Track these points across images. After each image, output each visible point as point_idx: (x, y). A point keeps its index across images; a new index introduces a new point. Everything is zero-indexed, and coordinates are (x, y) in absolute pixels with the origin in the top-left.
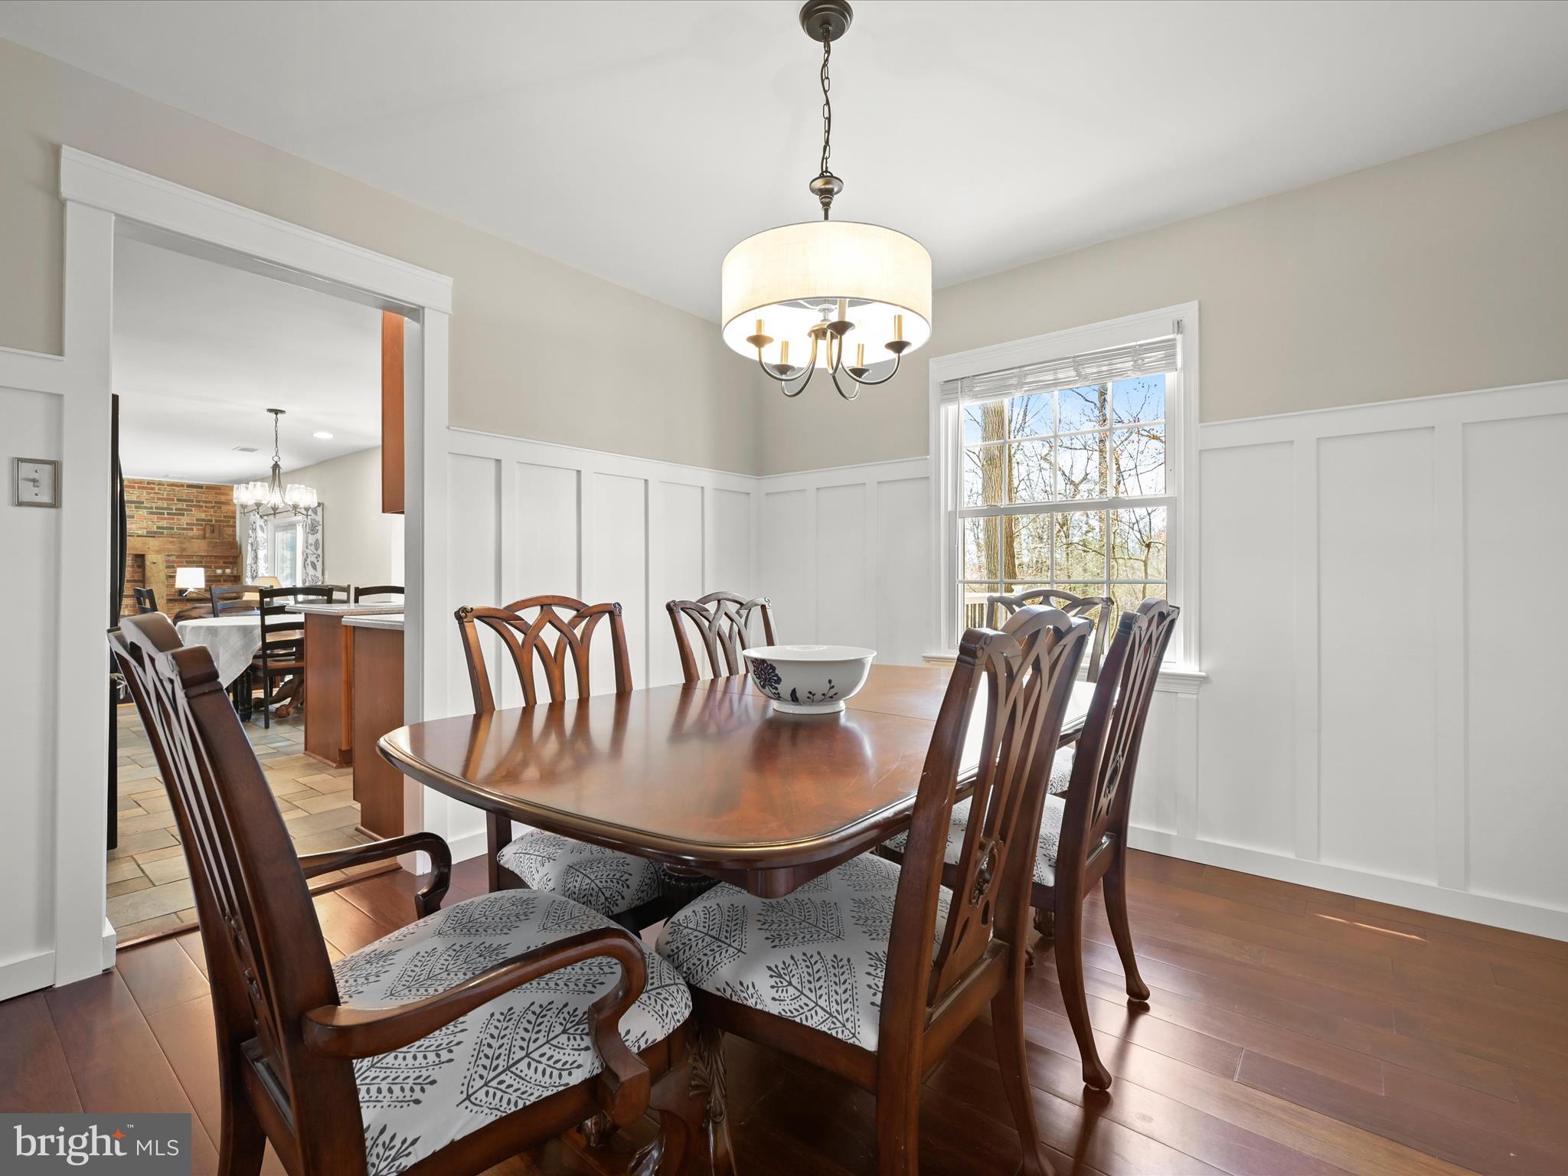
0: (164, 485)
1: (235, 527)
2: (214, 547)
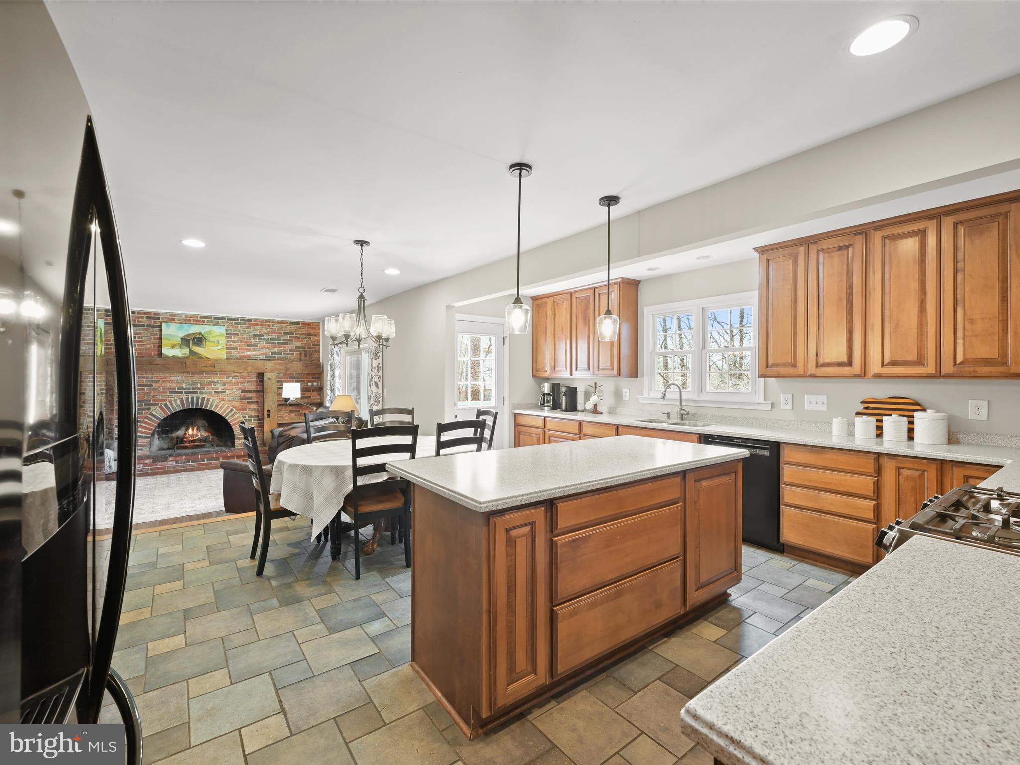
0: (276, 323)
1: (319, 352)
2: (306, 367)
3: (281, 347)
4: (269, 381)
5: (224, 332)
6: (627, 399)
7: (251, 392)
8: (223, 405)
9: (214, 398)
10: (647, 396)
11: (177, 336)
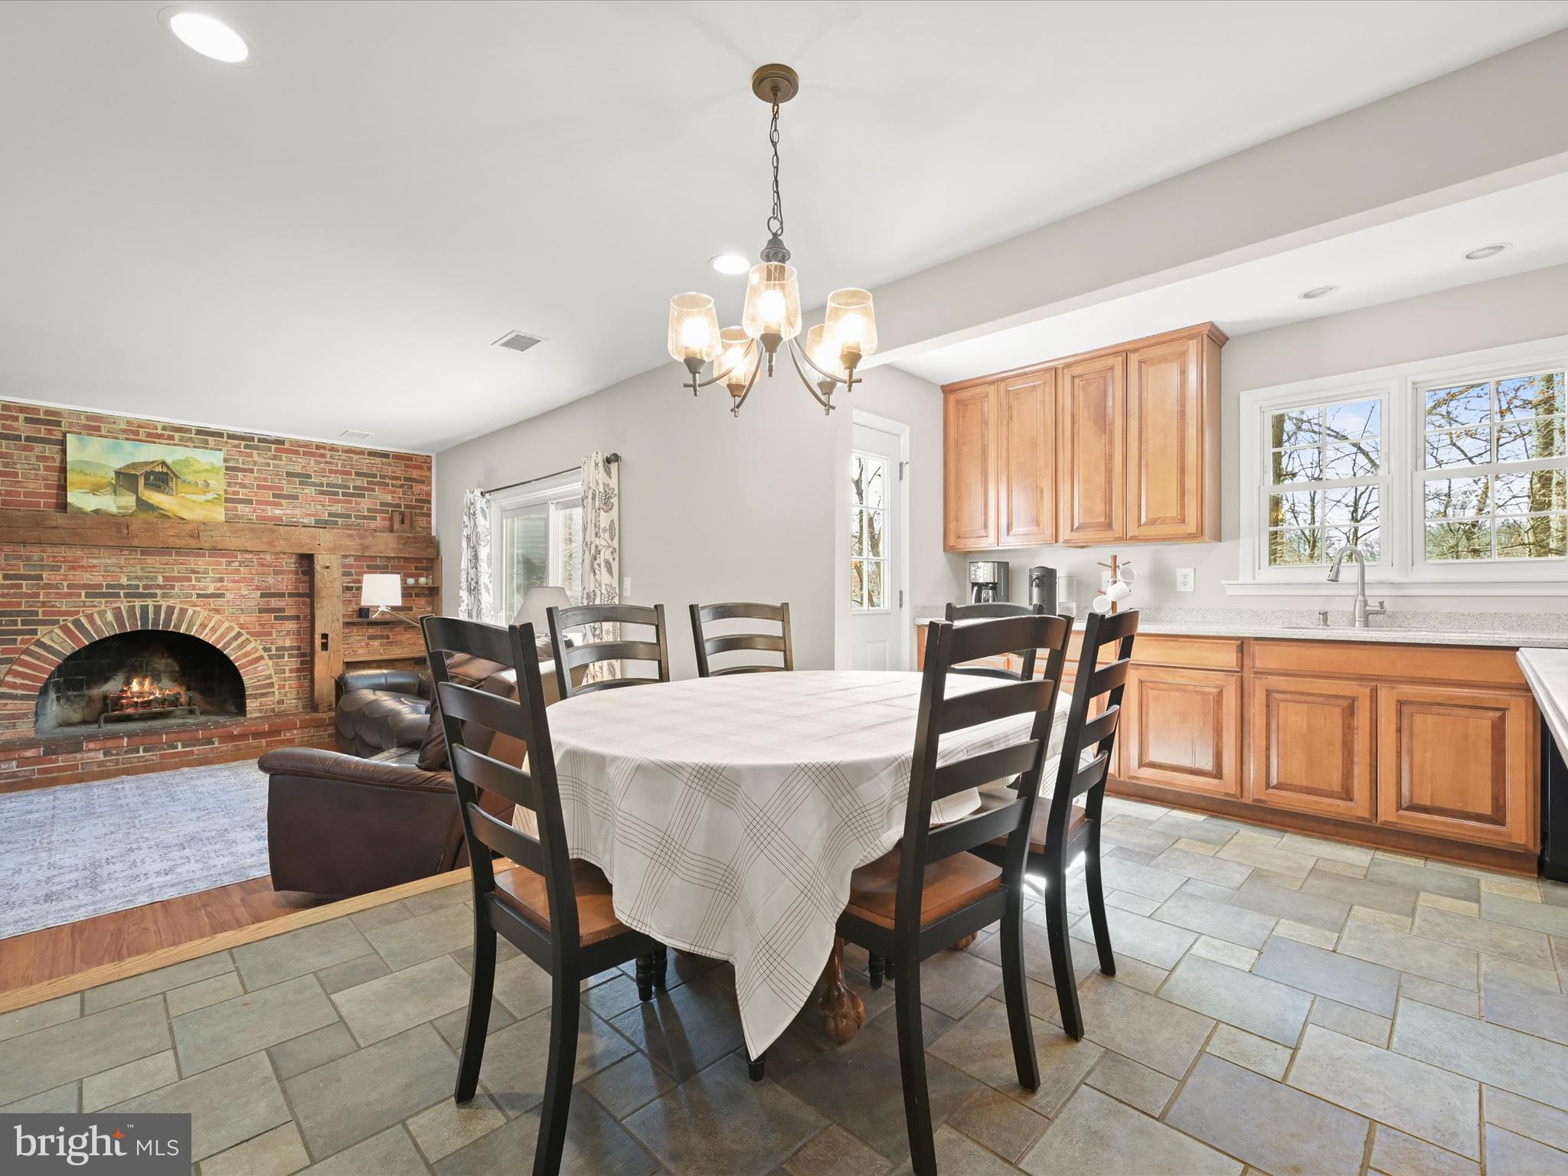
0: (338, 451)
1: (430, 515)
2: (404, 544)
3: (350, 502)
4: (325, 571)
5: (222, 464)
6: (1190, 588)
7: (282, 595)
8: (220, 623)
9: (198, 609)
10: (1250, 580)
11: (108, 467)
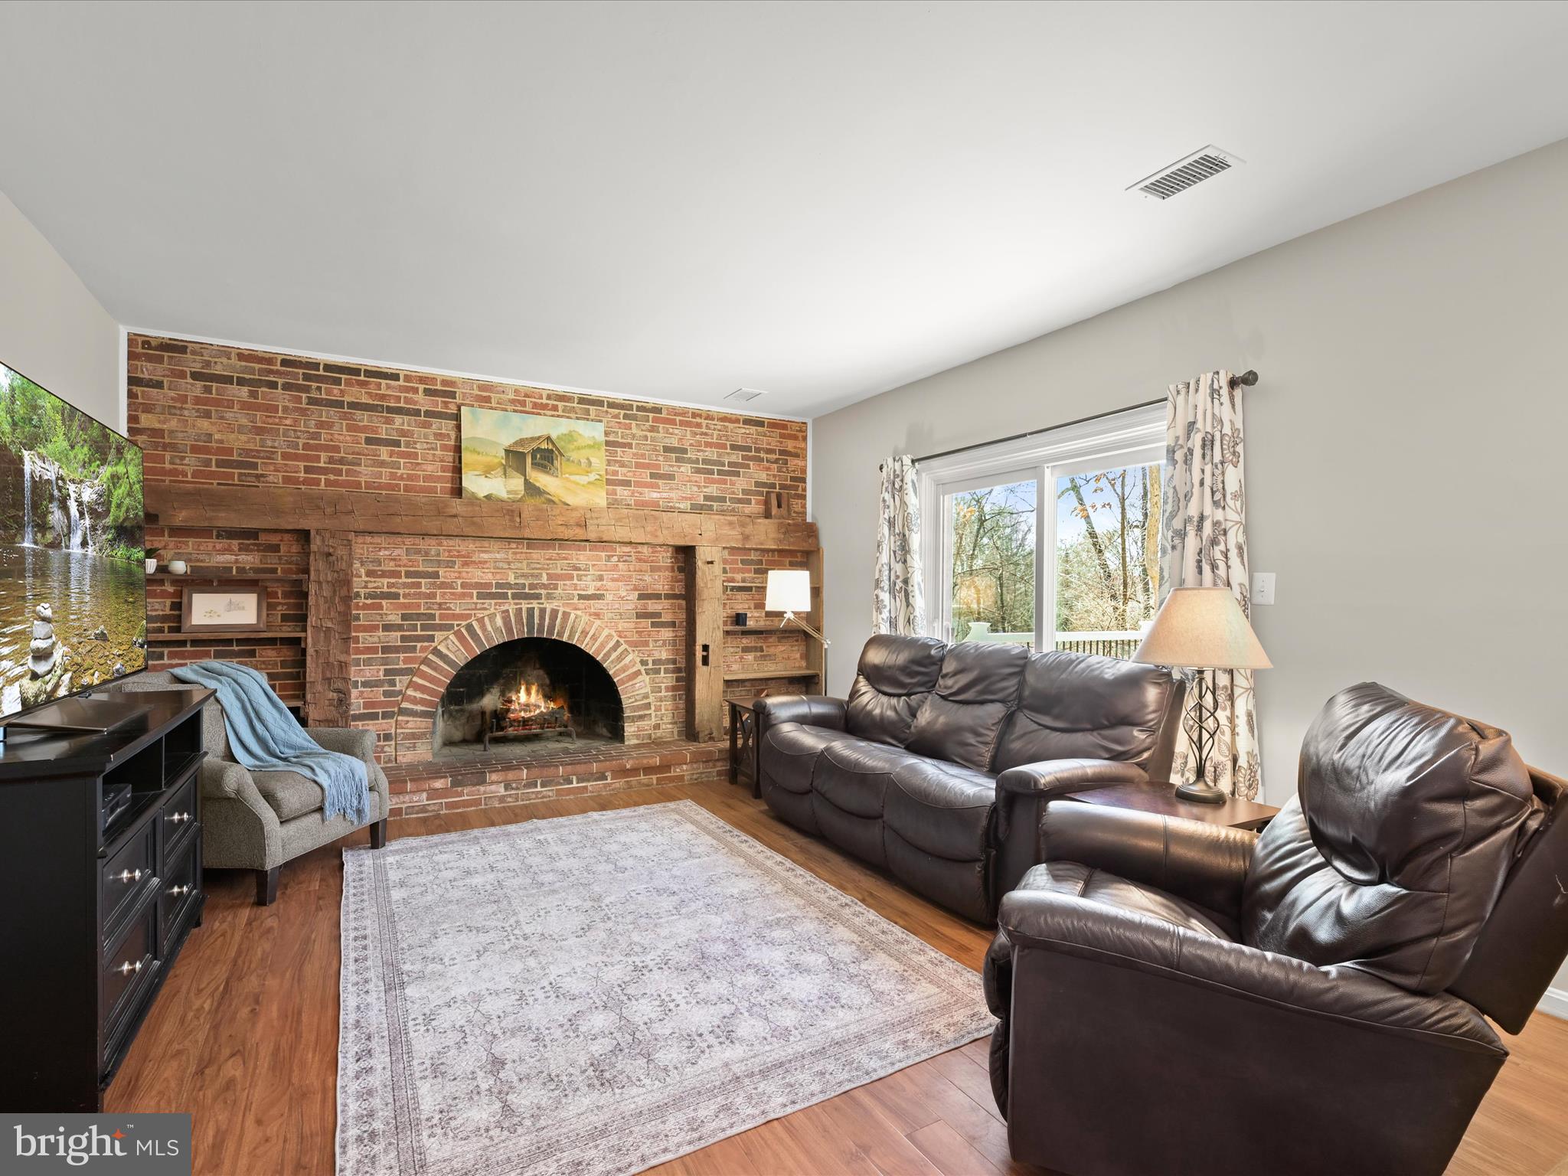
0: (713, 419)
1: (805, 497)
2: (784, 533)
3: (725, 482)
4: (706, 567)
5: (602, 438)
7: (658, 597)
8: (600, 629)
9: (579, 613)
11: (499, 444)
